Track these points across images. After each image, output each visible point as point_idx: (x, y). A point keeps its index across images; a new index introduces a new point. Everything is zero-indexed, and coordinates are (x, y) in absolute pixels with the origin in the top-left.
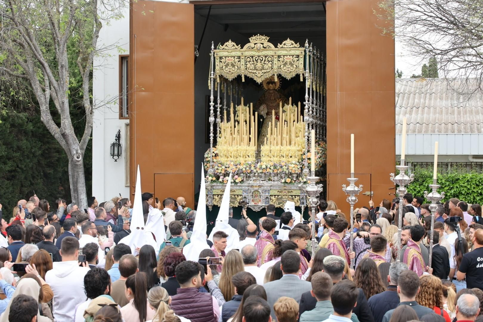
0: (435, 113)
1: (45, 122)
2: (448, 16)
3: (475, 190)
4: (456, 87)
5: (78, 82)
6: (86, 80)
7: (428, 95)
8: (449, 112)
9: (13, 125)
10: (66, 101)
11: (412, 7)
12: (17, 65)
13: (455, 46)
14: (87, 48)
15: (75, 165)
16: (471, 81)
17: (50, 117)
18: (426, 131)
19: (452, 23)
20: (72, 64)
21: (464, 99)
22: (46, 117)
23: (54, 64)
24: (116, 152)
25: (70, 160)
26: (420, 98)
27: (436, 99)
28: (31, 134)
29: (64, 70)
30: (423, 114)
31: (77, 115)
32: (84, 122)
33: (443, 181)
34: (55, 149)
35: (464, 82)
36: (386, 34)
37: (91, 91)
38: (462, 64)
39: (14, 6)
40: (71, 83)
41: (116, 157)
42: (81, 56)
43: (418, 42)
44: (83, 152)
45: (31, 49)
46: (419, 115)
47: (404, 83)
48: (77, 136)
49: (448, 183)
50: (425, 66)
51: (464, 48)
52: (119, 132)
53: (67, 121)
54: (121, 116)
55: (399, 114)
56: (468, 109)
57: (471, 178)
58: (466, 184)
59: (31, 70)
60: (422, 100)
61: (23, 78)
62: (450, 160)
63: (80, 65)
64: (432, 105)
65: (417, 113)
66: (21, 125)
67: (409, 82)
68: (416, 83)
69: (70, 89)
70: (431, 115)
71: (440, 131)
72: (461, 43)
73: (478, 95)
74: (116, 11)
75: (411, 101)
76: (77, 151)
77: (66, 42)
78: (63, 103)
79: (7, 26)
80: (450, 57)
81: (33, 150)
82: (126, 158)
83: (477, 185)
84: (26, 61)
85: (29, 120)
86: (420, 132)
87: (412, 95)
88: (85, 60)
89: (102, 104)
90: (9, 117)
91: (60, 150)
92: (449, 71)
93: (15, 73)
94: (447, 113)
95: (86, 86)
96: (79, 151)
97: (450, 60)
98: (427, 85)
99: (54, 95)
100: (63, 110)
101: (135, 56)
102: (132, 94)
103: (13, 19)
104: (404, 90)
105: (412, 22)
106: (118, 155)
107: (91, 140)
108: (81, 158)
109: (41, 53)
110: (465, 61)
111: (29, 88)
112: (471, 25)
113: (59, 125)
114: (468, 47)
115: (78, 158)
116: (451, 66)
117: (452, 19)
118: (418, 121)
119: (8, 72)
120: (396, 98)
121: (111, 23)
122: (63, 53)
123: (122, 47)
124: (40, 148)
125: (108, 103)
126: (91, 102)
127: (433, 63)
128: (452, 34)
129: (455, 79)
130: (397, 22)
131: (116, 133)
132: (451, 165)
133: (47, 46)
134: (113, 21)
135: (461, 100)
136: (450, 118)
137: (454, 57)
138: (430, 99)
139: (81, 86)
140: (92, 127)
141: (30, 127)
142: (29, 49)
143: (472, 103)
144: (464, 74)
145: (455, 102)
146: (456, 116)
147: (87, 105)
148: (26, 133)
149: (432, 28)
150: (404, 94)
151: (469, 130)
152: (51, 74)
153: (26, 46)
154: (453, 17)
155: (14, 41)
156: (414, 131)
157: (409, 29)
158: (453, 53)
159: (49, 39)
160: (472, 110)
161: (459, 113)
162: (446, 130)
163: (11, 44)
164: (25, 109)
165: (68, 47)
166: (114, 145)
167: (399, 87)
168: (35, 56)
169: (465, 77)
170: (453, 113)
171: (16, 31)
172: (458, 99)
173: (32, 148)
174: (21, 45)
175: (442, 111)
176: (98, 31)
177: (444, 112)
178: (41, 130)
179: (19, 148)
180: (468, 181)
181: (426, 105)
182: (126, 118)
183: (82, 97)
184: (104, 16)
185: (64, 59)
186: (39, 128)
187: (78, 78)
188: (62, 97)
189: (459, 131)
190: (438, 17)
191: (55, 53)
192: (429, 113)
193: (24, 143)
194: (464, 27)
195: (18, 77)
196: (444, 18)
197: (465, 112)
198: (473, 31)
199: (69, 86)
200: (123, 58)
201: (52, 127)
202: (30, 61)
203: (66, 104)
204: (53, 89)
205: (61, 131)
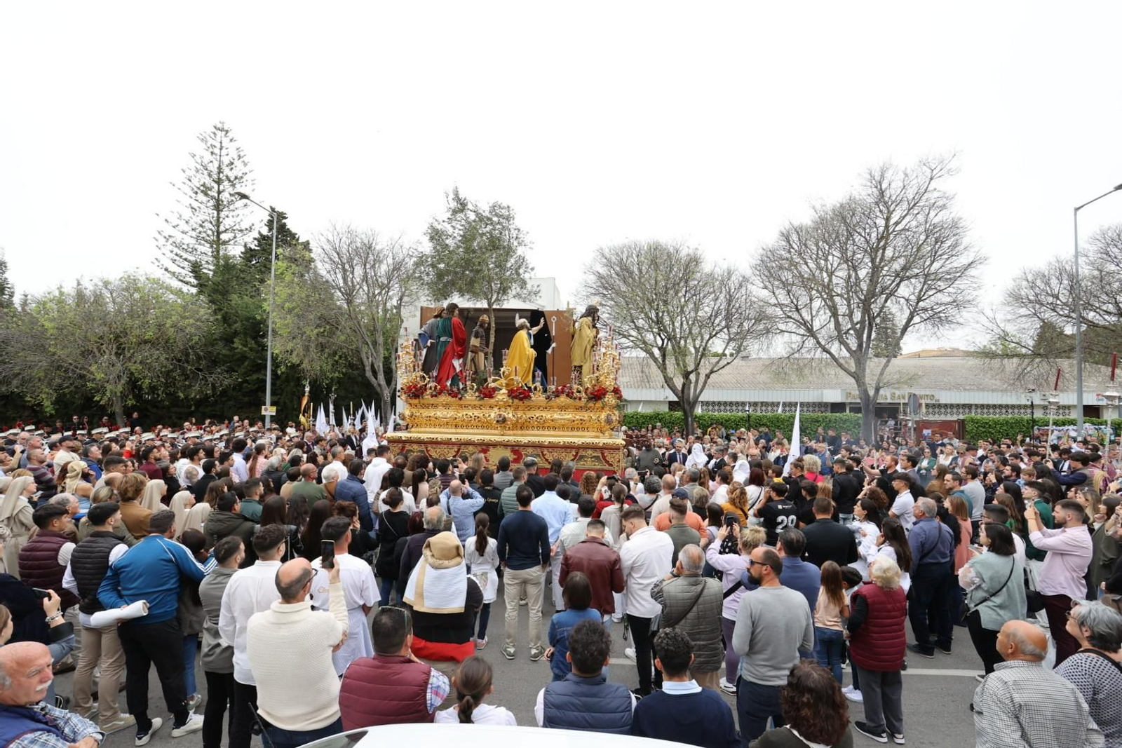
1: (368, 376)
5: (390, 354)
6: (393, 353)
9: (349, 378)
10: (381, 365)
12: (352, 343)
14: (395, 333)
15: (385, 403)
17: (371, 374)
20: (386, 343)
22: (369, 374)
23: (375, 343)
25: (383, 397)
28: (360, 383)
29: (380, 347)
31: (388, 373)
32: (392, 377)
37: (396, 359)
39: (351, 308)
40: (384, 354)
42: (391, 338)
44: (391, 394)
45: (361, 333)
48: (387, 385)
53: (381, 377)
59: (360, 346)
61: (356, 350)
63: (390, 344)
66: (354, 378)
69: (383, 358)
74: (412, 313)
76: (387, 393)
77: (382, 330)
78: (379, 366)
79: (346, 319)
84: (357, 341)
85: (359, 375)
88: (393, 341)
90: (347, 373)
91: (377, 394)
93: (351, 347)
95: (393, 357)
99: (374, 361)
100: (379, 370)
103: (350, 316)
108: (389, 398)
109: (366, 336)
111: (359, 356)
113: (376, 378)
115: (387, 398)
119: (346, 347)
122: (380, 337)
126: (396, 366)
133: (371, 332)
134: (410, 319)
140: (396, 379)
141: (359, 379)
147: (394, 367)
148: (357, 383)
152: (372, 349)
153: (358, 332)
155: (351, 329)
159: (372, 329)
163: (349, 331)
164: (357, 369)
165: (384, 333)
168: (363, 338)
171: (352, 323)
174: (355, 331)
176: (401, 325)
178: (365, 381)
179: (353, 392)
183: (391, 363)
184: (405, 315)
185: (381, 340)
187: (389, 351)
188: (379, 362)
191: (375, 336)
193: (356, 389)
195: (353, 350)
199: (383, 356)
201: (373, 380)
202: (360, 341)
203: (381, 367)
204: (373, 357)
205: (378, 382)
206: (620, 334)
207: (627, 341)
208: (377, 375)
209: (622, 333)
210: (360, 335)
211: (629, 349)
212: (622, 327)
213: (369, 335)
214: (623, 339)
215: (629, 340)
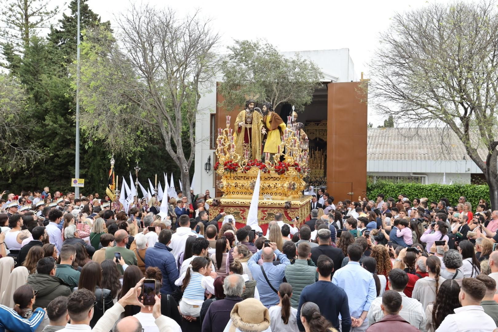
0: (391, 148)
1: (168, 150)
2: (399, 92)
3: (414, 193)
4: (403, 133)
5: (188, 128)
6: (191, 127)
7: (387, 137)
9: (150, 152)
10: (180, 139)
11: (378, 86)
12: (153, 118)
13: (403, 110)
14: (193, 109)
15: (184, 175)
16: (412, 130)
17: (171, 148)
18: (385, 158)
19: (401, 96)
20: (184, 118)
21: (408, 140)
22: (168, 148)
23: (174, 118)
24: (208, 168)
25: (182, 172)
27: (391, 140)
28: (160, 157)
29: (179, 122)
30: (383, 148)
32: (190, 151)
33: (395, 187)
34: (174, 165)
35: (408, 130)
36: (362, 102)
37: (194, 133)
38: (407, 120)
39: (151, 85)
40: (183, 129)
41: (208, 171)
42: (189, 114)
43: (381, 107)
44: (189, 167)
46: (381, 149)
47: (373, 130)
48: (186, 159)
49: (397, 189)
50: (386, 120)
51: (408, 110)
52: (210, 157)
53: (180, 150)
54: (211, 148)
56: (411, 146)
57: (411, 186)
58: (408, 189)
59: (160, 121)
60: (383, 140)
61: (156, 126)
62: (399, 175)
63: (188, 119)
64: (389, 143)
66: (155, 152)
67: (376, 131)
68: (379, 130)
69: (182, 132)
70: (388, 149)
71: (393, 158)
72: (407, 108)
73: (417, 138)
74: (209, 89)
75: (376, 141)
77: (180, 105)
78: (178, 140)
79: (147, 96)
80: (400, 116)
81: (162, 166)
82: (213, 171)
83: (415, 190)
84: (158, 116)
85: (160, 149)
86: (381, 159)
87: (377, 138)
88: (191, 116)
89: (200, 141)
90: (148, 147)
91: (176, 167)
92: (399, 123)
93: (152, 123)
94: (398, 148)
95: (191, 131)
96: (187, 167)
97: (399, 118)
98: (386, 132)
99: (173, 135)
100: (178, 144)
101: (219, 114)
103: (150, 93)
104: (373, 135)
105: (378, 95)
106: (209, 170)
107: (194, 161)
108: (188, 171)
109: (166, 111)
110: (409, 118)
111: (160, 131)
112: (413, 97)
113: (176, 152)
115: (186, 171)
116: (400, 121)
117: (402, 94)
118: (381, 152)
119: (147, 122)
120: (368, 139)
121: (205, 95)
122: (178, 112)
123: (212, 109)
124: (165, 165)
125: (204, 140)
126: (194, 140)
127: (391, 118)
128: (401, 103)
129: (402, 128)
130: (369, 96)
131: (208, 157)
132: (400, 178)
133: (170, 108)
134: (207, 94)
135: (406, 140)
136: (399, 151)
137: (402, 115)
138: (388, 140)
139: (189, 131)
140: (194, 154)
141: (160, 153)
142: (159, 109)
143: (413, 142)
144: (408, 125)
145: (403, 142)
146: (403, 150)
147: (192, 141)
148: (158, 157)
149: (390, 99)
150: (373, 137)
151: (411, 158)
152: (171, 124)
153: (158, 107)
154: (402, 92)
155: (151, 105)
156: (378, 158)
157: (376, 99)
158: (402, 113)
159: (171, 104)
160: (413, 147)
161: (405, 148)
162: (397, 158)
163: (150, 107)
164: (157, 143)
165: (182, 109)
166: (206, 164)
167: (369, 133)
168: (163, 113)
169: (409, 128)
170: (401, 148)
171: (152, 99)
172: (405, 140)
174: (155, 107)
175: (395, 147)
176: (198, 100)
177: (396, 148)
178: (166, 155)
179: (154, 165)
180: (410, 188)
181: (386, 143)
182: (214, 149)
183: (189, 137)
184: (202, 91)
185: (179, 115)
186: (165, 154)
187: (187, 126)
189: (405, 158)
190: (393, 92)
191: (174, 112)
192: (387, 148)
193: (157, 162)
194: (409, 98)
195: (153, 125)
196: (397, 93)
197: (409, 148)
198: (414, 101)
199: (182, 130)
200: (212, 115)
201: (172, 153)
202: (160, 116)
203: (180, 141)
204: (173, 132)
205: (177, 156)
206: (418, 104)
207: (426, 111)
208: (176, 148)
209: (420, 103)
210: (160, 111)
211: (427, 120)
212: (420, 96)
213: (168, 111)
214: (421, 109)
215: (428, 110)
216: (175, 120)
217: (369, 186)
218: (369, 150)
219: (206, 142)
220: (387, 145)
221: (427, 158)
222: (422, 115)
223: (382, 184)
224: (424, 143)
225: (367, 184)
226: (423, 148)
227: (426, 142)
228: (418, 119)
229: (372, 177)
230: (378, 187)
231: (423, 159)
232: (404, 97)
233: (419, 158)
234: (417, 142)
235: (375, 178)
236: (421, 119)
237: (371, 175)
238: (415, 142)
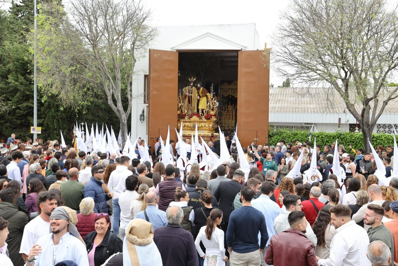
0: (287, 103)
1: (110, 104)
2: (295, 59)
3: (305, 139)
4: (297, 91)
5: (126, 86)
6: (129, 86)
7: (284, 95)
8: (294, 103)
9: (95, 106)
10: (120, 95)
11: (278, 54)
12: (97, 78)
13: (297, 73)
14: (130, 70)
15: (123, 124)
16: (304, 89)
17: (112, 102)
18: (283, 112)
19: (296, 62)
20: (123, 78)
21: (301, 97)
22: (110, 102)
23: (114, 78)
24: (142, 119)
25: (121, 122)
26: (281, 96)
27: (288, 97)
28: (104, 110)
29: (119, 81)
30: (282, 104)
31: (125, 101)
32: (128, 105)
33: (290, 135)
34: (115, 116)
35: (301, 89)
36: (266, 66)
37: (131, 90)
38: (300, 81)
39: (96, 51)
40: (122, 87)
41: (142, 121)
42: (127, 75)
43: (280, 70)
44: (127, 118)
45: (104, 71)
46: (280, 104)
47: (274, 89)
48: (124, 111)
49: (292, 136)
50: (284, 82)
51: (301, 73)
52: (144, 110)
53: (120, 104)
54: (145, 102)
55: (271, 104)
56: (303, 102)
57: (303, 133)
58: (301, 136)
59: (104, 80)
60: (282, 97)
61: (100, 84)
62: (294, 125)
63: (126, 79)
64: (286, 99)
65: (279, 103)
66: (99, 106)
67: (276, 90)
68: (279, 90)
69: (121, 89)
70: (286, 104)
71: (289, 112)
72: (300, 71)
73: (308, 95)
74: (143, 54)
75: (276, 97)
76: (124, 118)
77: (120, 68)
78: (118, 96)
79: (92, 60)
80: (295, 77)
81: (105, 117)
82: (147, 121)
84: (101, 76)
85: (103, 103)
86: (280, 112)
87: (277, 95)
88: (128, 76)
89: (136, 96)
90: (94, 102)
91: (117, 118)
92: (294, 84)
93: (96, 82)
94: (293, 103)
95: (129, 89)
96: (125, 118)
97: (295, 79)
98: (284, 91)
99: (114, 92)
100: (118, 99)
101: (151, 75)
102: (149, 93)
103: (95, 57)
104: (274, 93)
105: (277, 61)
106: (143, 120)
107: (130, 114)
108: (126, 121)
109: (108, 73)
110: (302, 79)
111: (103, 88)
112: (305, 63)
113: (116, 106)
114: (304, 73)
116: (295, 82)
117: (297, 60)
119: (93, 81)
120: (270, 96)
122: (118, 73)
123: (145, 71)
124: (108, 116)
125: (139, 96)
126: (131, 96)
127: (288, 80)
128: (296, 67)
129: (297, 88)
130: (271, 61)
131: (142, 110)
132: (294, 127)
133: (112, 70)
134: (141, 59)
135: (300, 97)
136: (294, 106)
137: (297, 77)
138: (286, 97)
139: (126, 89)
140: (131, 107)
141: (103, 106)
142: (103, 71)
143: (305, 99)
144: (301, 85)
145: (297, 99)
146: (297, 105)
147: (129, 97)
148: (101, 109)
149: (287, 64)
150: (273, 94)
151: (303, 112)
152: (112, 82)
153: (101, 69)
154: (297, 59)
155: (96, 67)
156: (278, 112)
157: (277, 64)
158: (296, 76)
159: (112, 67)
160: (305, 102)
161: (299, 104)
162: (293, 111)
163: (95, 68)
164: (101, 98)
165: (121, 70)
166: (141, 115)
167: (271, 91)
168: (105, 74)
169: (302, 87)
170: (296, 103)
171: (97, 62)
172: (298, 97)
173: (104, 116)
174: (99, 69)
176: (134, 63)
177: (292, 103)
178: (108, 108)
179: (98, 116)
180: (302, 135)
181: (284, 99)
182: (147, 103)
183: (127, 94)
184: (137, 56)
185: (119, 76)
186: (107, 107)
187: (126, 85)
188: (118, 93)
189: (299, 112)
190: (290, 59)
191: (115, 73)
192: (284, 103)
193: (100, 114)
194: (302, 63)
195: (97, 84)
196: (293, 59)
197: (302, 103)
198: (306, 65)
200: (146, 76)
201: (113, 106)
202: (103, 77)
203: (120, 97)
204: (113, 89)
205: (117, 109)
206: (309, 69)
207: (316, 74)
208: (117, 103)
209: (310, 67)
210: (103, 72)
211: (316, 81)
212: (311, 62)
213: (110, 72)
214: (312, 72)
215: (317, 73)
216: (115, 79)
217: (270, 134)
218: (271, 105)
219: (141, 97)
220: (285, 101)
221: (316, 112)
222: (312, 77)
223: (281, 132)
224: (314, 99)
225: (269, 132)
226: (313, 104)
227: (315, 99)
228: (309, 80)
229: (273, 126)
230: (278, 134)
231: (313, 112)
232: (298, 62)
233: (309, 111)
234: (308, 99)
235: (275, 127)
236: (312, 80)
237: (272, 124)
238: (307, 99)
